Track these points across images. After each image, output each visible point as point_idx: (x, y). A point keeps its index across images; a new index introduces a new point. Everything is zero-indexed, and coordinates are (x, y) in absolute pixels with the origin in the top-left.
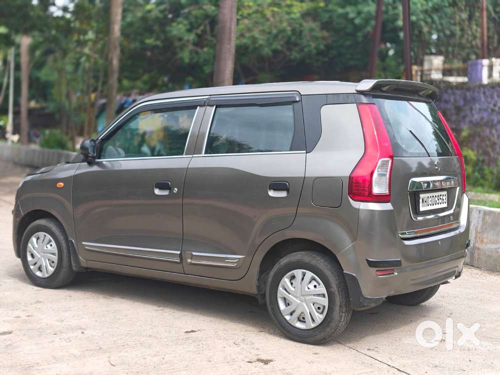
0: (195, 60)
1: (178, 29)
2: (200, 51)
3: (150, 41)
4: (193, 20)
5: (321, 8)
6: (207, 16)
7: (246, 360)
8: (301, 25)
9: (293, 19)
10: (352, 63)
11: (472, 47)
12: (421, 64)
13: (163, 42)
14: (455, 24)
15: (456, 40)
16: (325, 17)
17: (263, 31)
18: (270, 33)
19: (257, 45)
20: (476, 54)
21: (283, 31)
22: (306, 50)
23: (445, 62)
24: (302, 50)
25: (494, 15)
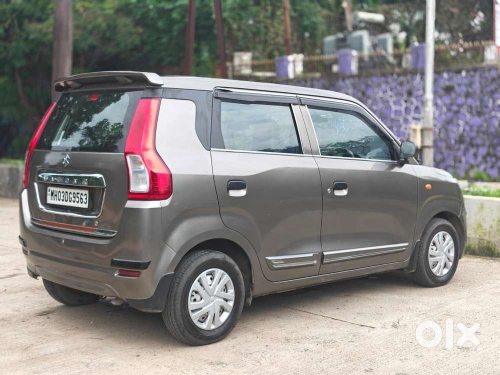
0: (4, 55)
5: (132, 3)
6: (14, 11)
8: (114, 21)
9: (106, 15)
11: (276, 44)
12: (231, 60)
14: (259, 22)
15: (262, 37)
16: (138, 13)
17: (78, 27)
18: (85, 28)
22: (123, 44)
23: (253, 59)
24: (118, 45)
25: (293, 14)
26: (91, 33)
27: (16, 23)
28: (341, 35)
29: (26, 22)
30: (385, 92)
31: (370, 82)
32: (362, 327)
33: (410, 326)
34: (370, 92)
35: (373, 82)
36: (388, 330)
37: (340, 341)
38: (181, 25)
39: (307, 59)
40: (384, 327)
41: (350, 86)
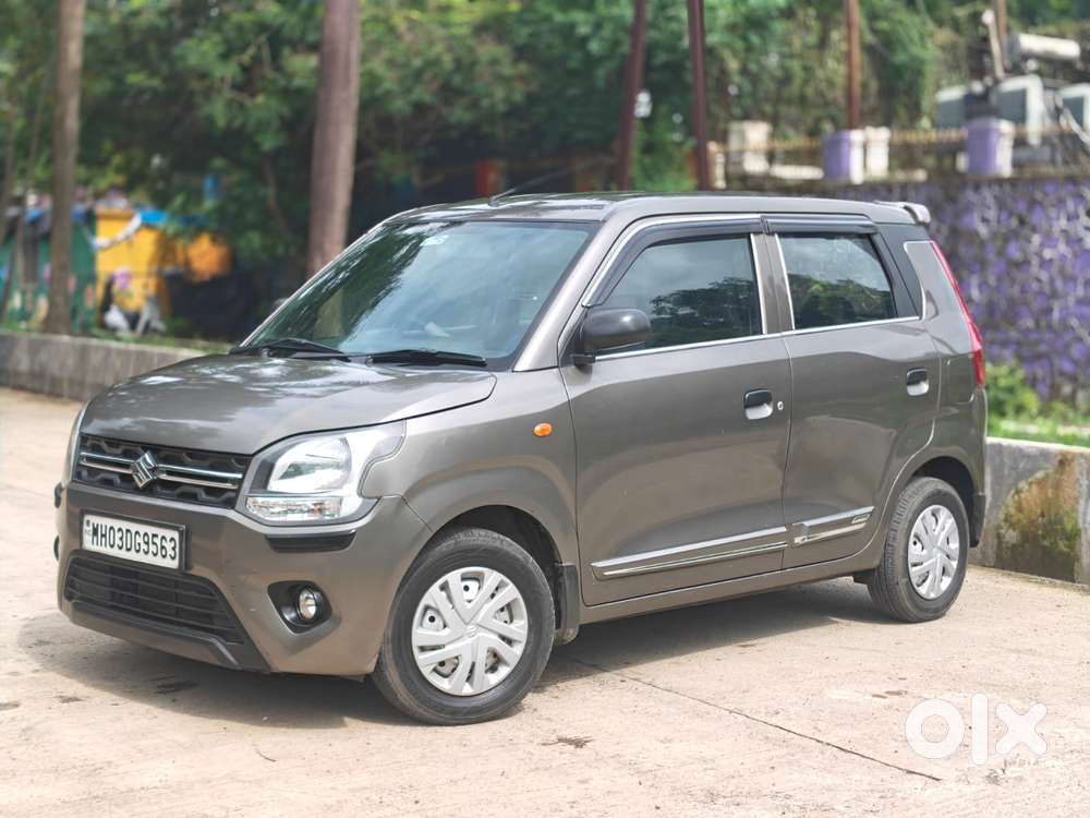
0: (237, 123)
1: (200, 51)
2: (248, 102)
3: (136, 78)
4: (232, 34)
5: (510, 14)
6: (262, 27)
7: (536, 741)
8: (471, 50)
9: (454, 37)
10: (581, 135)
11: (826, 104)
12: (723, 138)
13: (166, 80)
14: (791, 56)
15: (794, 89)
16: (523, 34)
17: (391, 63)
18: (407, 65)
19: (379, 91)
20: (833, 120)
21: (435, 62)
22: (485, 102)
23: (772, 136)
24: (475, 104)
25: (870, 38)
26: (418, 75)
27: (266, 53)
28: (977, 87)
29: (286, 51)
30: (1072, 218)
31: (1039, 195)
32: (910, 776)
33: (1031, 781)
34: (1036, 218)
35: (1046, 195)
36: (974, 788)
37: (843, 809)
38: (612, 65)
39: (898, 138)
40: (965, 779)
41: (990, 200)
